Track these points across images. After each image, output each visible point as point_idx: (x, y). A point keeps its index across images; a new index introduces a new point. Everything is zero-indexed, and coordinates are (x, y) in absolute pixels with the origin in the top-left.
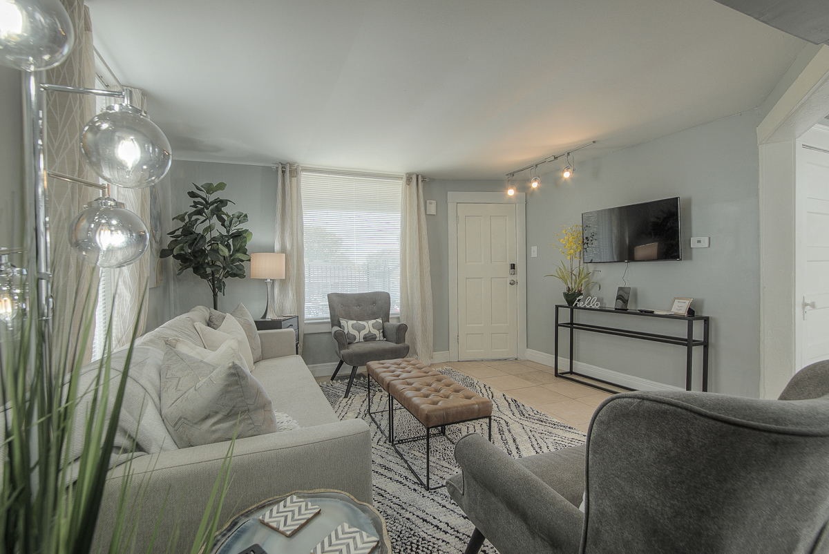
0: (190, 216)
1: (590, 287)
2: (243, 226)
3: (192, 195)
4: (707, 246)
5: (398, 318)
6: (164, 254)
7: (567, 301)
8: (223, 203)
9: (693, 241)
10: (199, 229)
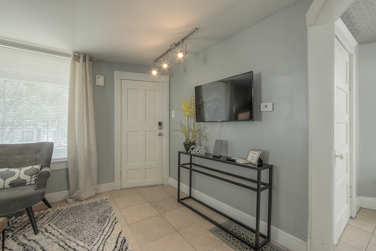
1: (201, 139)
4: (271, 110)
5: (66, 162)
7: (185, 148)
9: (263, 105)
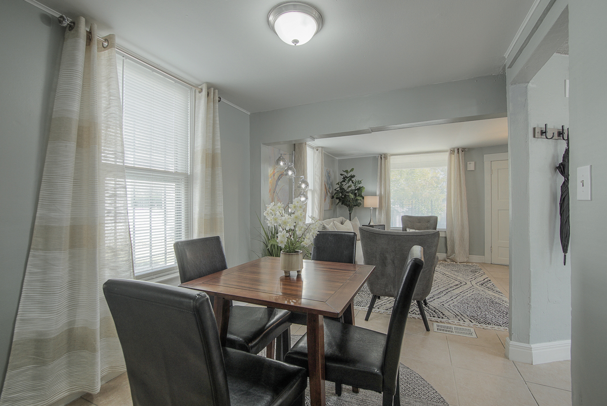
0: (341, 183)
2: (361, 185)
3: (341, 175)
6: (333, 197)
8: (353, 176)
10: (345, 187)
